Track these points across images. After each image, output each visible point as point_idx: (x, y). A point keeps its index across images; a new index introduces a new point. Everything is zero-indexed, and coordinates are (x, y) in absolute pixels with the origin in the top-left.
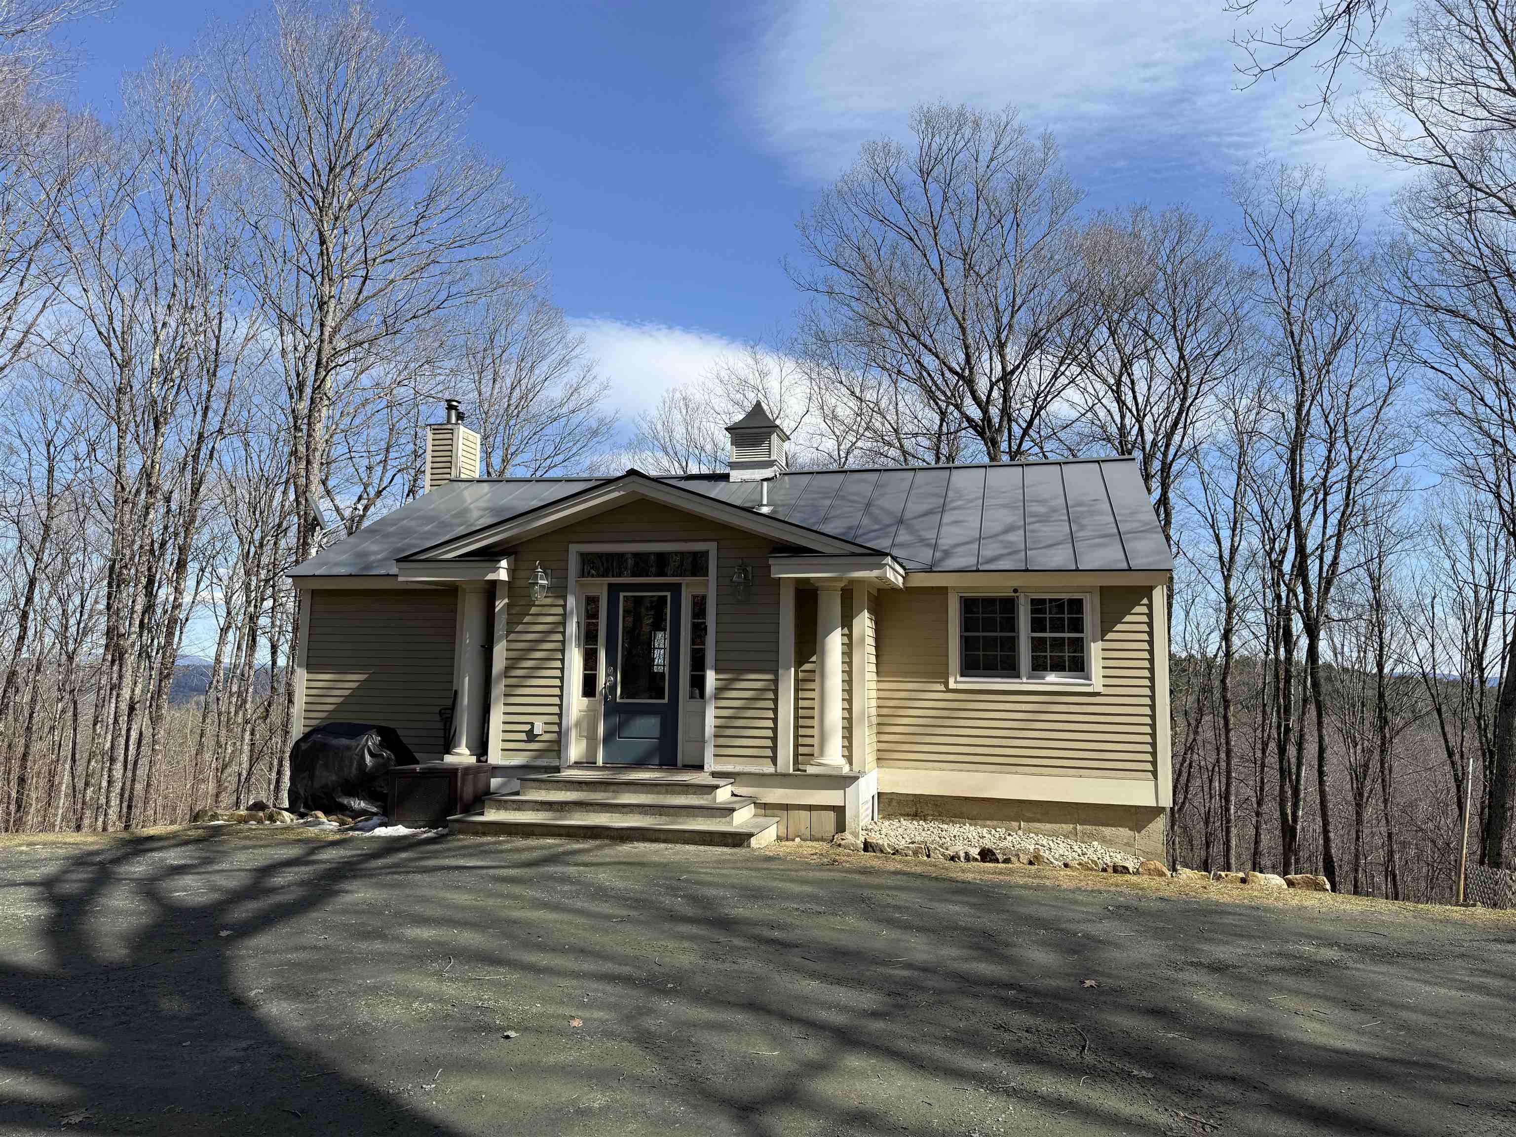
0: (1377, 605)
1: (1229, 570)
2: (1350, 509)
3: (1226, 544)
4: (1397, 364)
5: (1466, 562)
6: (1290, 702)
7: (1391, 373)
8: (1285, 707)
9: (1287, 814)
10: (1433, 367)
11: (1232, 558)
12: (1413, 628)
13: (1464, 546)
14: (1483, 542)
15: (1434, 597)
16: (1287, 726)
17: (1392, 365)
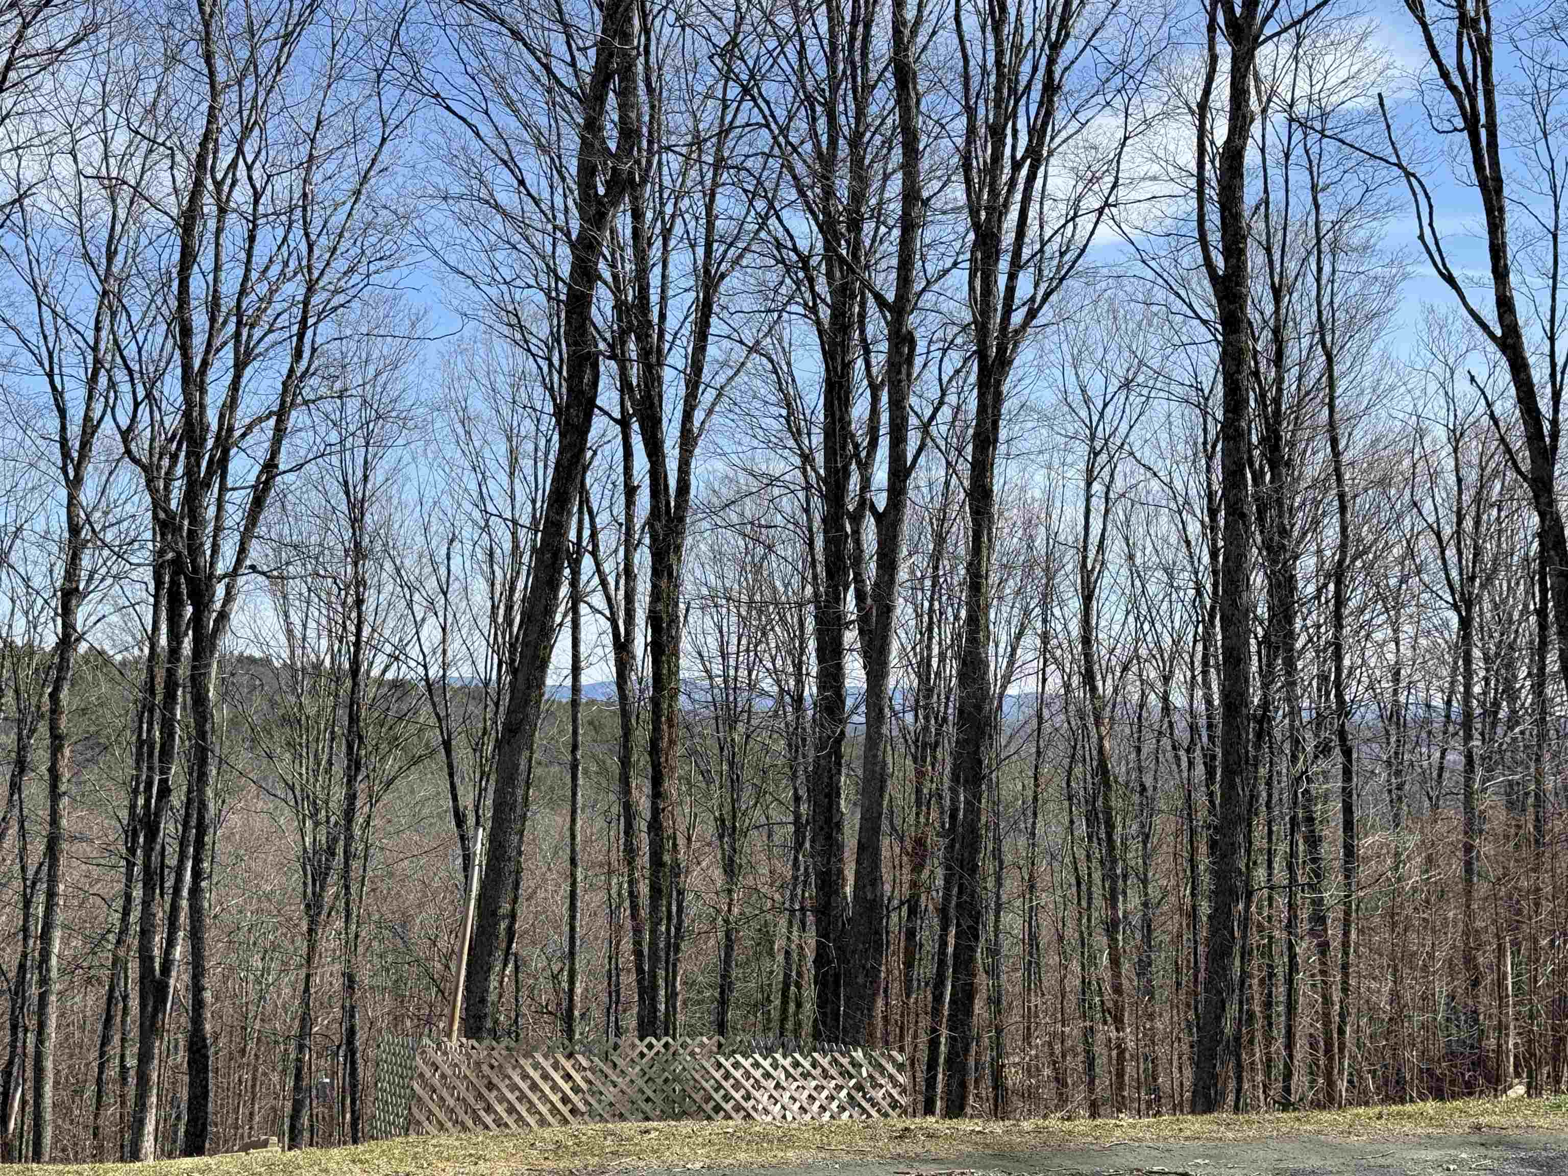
0: (358, 553)
1: (77, 469)
2: (304, 363)
3: (76, 413)
4: (398, 92)
5: (504, 479)
6: (171, 735)
7: (386, 108)
8: (163, 746)
9: (152, 959)
10: (448, 108)
11: (85, 444)
12: (416, 597)
13: (502, 448)
14: (529, 447)
15: (452, 541)
16: (164, 782)
17: (391, 94)
